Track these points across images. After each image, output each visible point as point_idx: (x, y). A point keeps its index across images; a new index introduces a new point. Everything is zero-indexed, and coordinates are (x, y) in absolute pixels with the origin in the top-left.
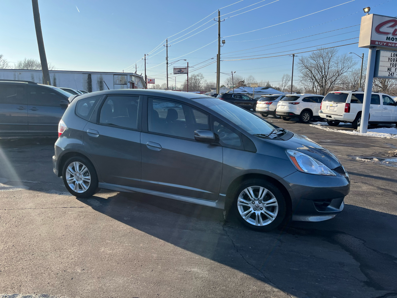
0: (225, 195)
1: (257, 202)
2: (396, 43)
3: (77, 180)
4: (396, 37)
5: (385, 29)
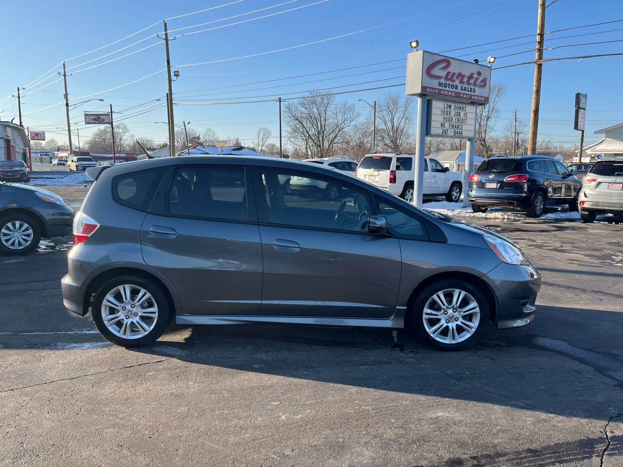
0: (405, 308)
1: (450, 311)
2: (449, 91)
3: (127, 317)
4: (449, 83)
5: (436, 71)
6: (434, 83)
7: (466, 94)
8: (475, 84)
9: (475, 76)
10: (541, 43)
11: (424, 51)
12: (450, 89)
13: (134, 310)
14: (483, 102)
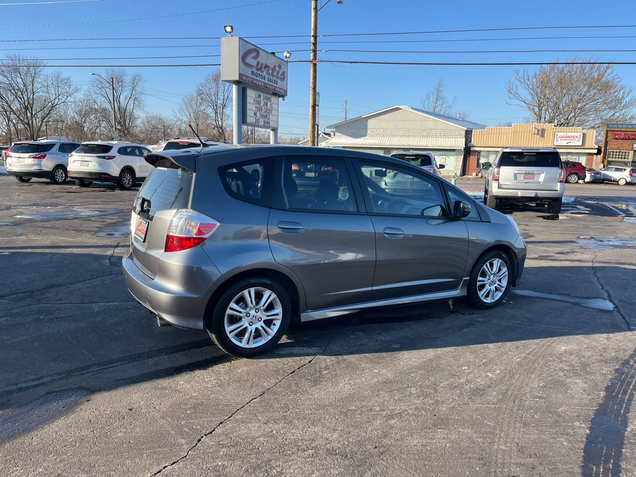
0: (469, 278)
1: (492, 277)
2: (259, 81)
3: (251, 324)
4: (259, 73)
5: (249, 60)
6: (248, 72)
7: (272, 85)
8: (277, 77)
9: (277, 68)
10: (315, 44)
11: (240, 38)
12: (260, 79)
13: (259, 314)
14: (282, 95)
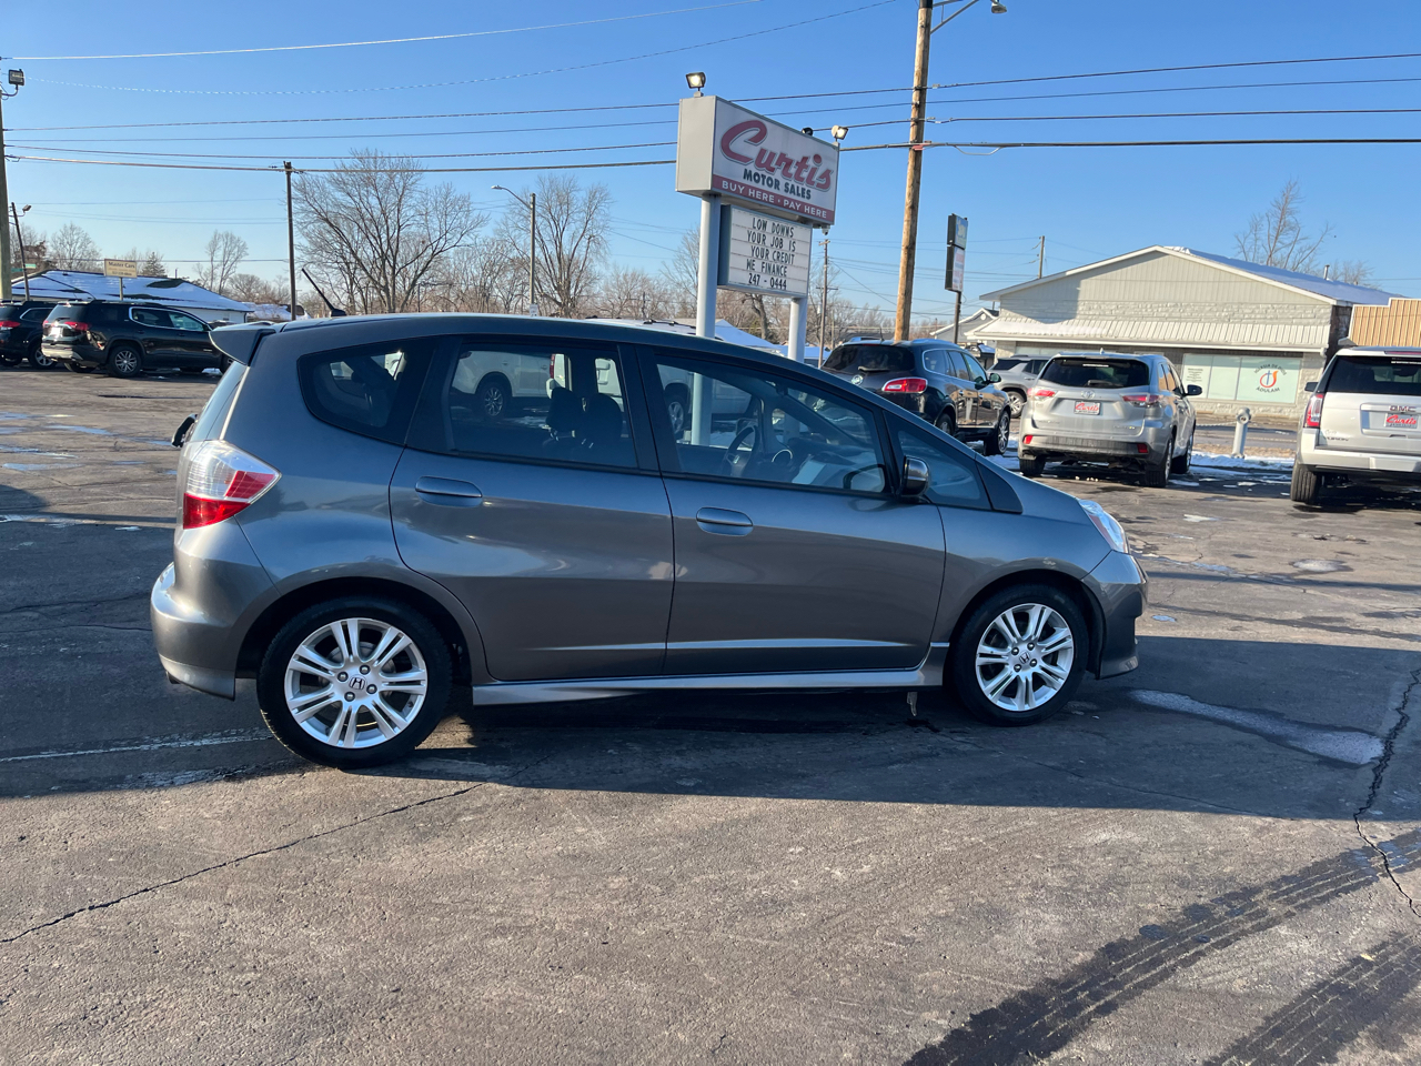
0: (947, 645)
1: (1023, 648)
2: (763, 191)
3: (350, 696)
4: (764, 173)
5: (740, 145)
6: (736, 171)
7: (795, 201)
8: (810, 181)
9: (811, 163)
10: (920, 107)
11: (717, 99)
12: (766, 188)
13: (369, 678)
14: (824, 221)
